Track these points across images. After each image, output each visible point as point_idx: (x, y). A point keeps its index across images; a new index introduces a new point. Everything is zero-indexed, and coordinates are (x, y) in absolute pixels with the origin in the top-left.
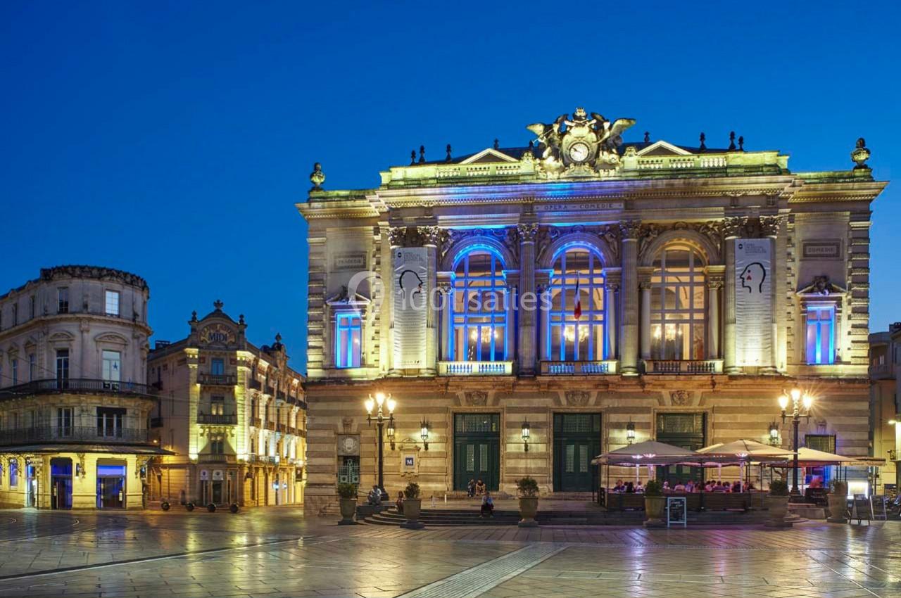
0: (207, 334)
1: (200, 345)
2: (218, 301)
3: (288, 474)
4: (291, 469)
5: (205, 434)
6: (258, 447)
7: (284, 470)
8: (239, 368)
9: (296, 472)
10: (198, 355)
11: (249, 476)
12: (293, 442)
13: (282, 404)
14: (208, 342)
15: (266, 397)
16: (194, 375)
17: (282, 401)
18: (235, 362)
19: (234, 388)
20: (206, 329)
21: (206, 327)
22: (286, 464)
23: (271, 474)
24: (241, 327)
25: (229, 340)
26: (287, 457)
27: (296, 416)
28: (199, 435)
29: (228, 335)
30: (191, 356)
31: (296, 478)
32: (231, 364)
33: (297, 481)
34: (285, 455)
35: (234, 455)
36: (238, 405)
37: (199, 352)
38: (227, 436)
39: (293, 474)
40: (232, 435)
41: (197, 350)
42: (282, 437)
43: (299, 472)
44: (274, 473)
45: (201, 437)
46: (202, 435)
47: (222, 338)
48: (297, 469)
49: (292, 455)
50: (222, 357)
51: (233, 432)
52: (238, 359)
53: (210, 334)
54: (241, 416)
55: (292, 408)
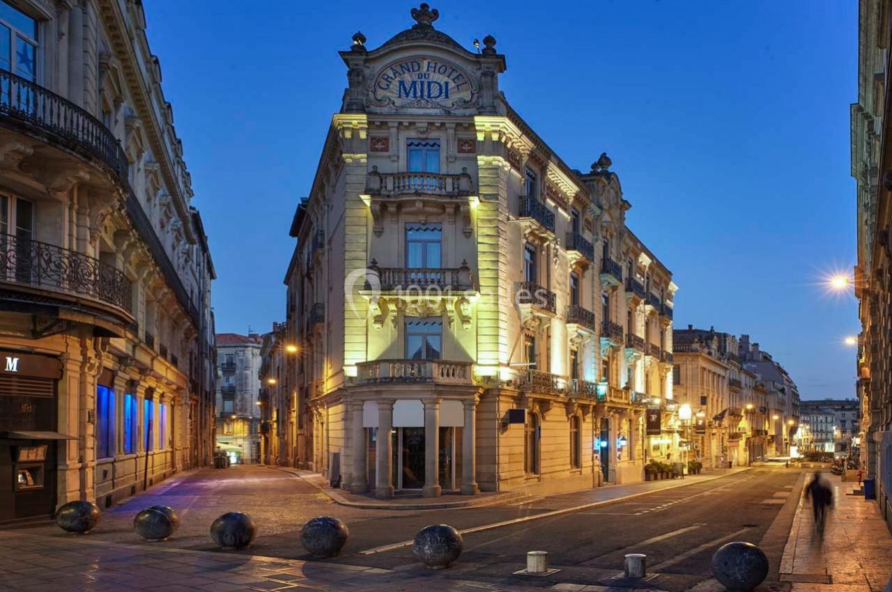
0: (395, 83)
1: (373, 108)
2: (424, 6)
3: (630, 421)
4: (636, 412)
5: (389, 320)
6: (548, 357)
7: (621, 412)
8: (482, 160)
9: (648, 418)
10: (368, 130)
11: (515, 416)
12: (640, 363)
13: (615, 288)
14: (398, 102)
15: (573, 256)
16: (358, 177)
17: (614, 281)
18: (470, 146)
19: (467, 204)
20: (391, 74)
21: (390, 66)
22: (624, 401)
23: (589, 418)
24: (487, 63)
25: (455, 97)
26: (627, 388)
27: (647, 324)
28: (371, 321)
29: (451, 85)
30: (348, 135)
31: (648, 428)
32: (460, 151)
33: (649, 433)
34: (623, 385)
35: (465, 365)
36: (481, 248)
37: (369, 123)
38: (450, 321)
39: (642, 420)
40: (465, 320)
41: (364, 117)
42: (615, 350)
43: (654, 417)
44: (595, 417)
45: (379, 326)
46: (379, 320)
47: (435, 92)
48: (649, 413)
49: (639, 387)
50: (434, 134)
51: (467, 309)
52: (480, 137)
53: (402, 83)
54: (489, 274)
55: (637, 304)
